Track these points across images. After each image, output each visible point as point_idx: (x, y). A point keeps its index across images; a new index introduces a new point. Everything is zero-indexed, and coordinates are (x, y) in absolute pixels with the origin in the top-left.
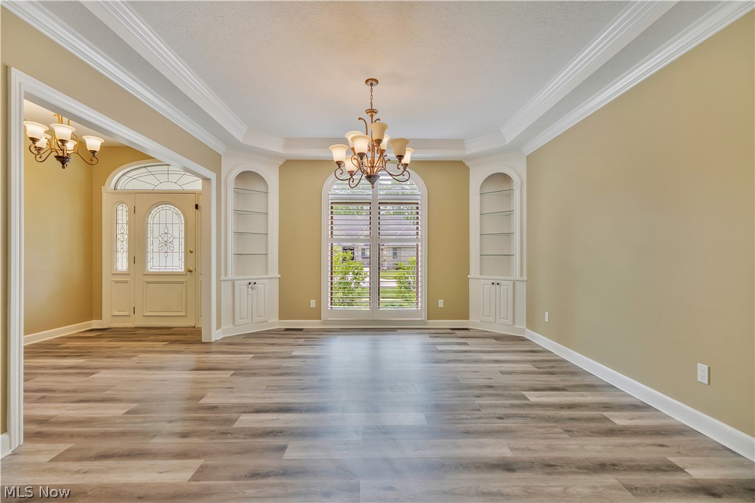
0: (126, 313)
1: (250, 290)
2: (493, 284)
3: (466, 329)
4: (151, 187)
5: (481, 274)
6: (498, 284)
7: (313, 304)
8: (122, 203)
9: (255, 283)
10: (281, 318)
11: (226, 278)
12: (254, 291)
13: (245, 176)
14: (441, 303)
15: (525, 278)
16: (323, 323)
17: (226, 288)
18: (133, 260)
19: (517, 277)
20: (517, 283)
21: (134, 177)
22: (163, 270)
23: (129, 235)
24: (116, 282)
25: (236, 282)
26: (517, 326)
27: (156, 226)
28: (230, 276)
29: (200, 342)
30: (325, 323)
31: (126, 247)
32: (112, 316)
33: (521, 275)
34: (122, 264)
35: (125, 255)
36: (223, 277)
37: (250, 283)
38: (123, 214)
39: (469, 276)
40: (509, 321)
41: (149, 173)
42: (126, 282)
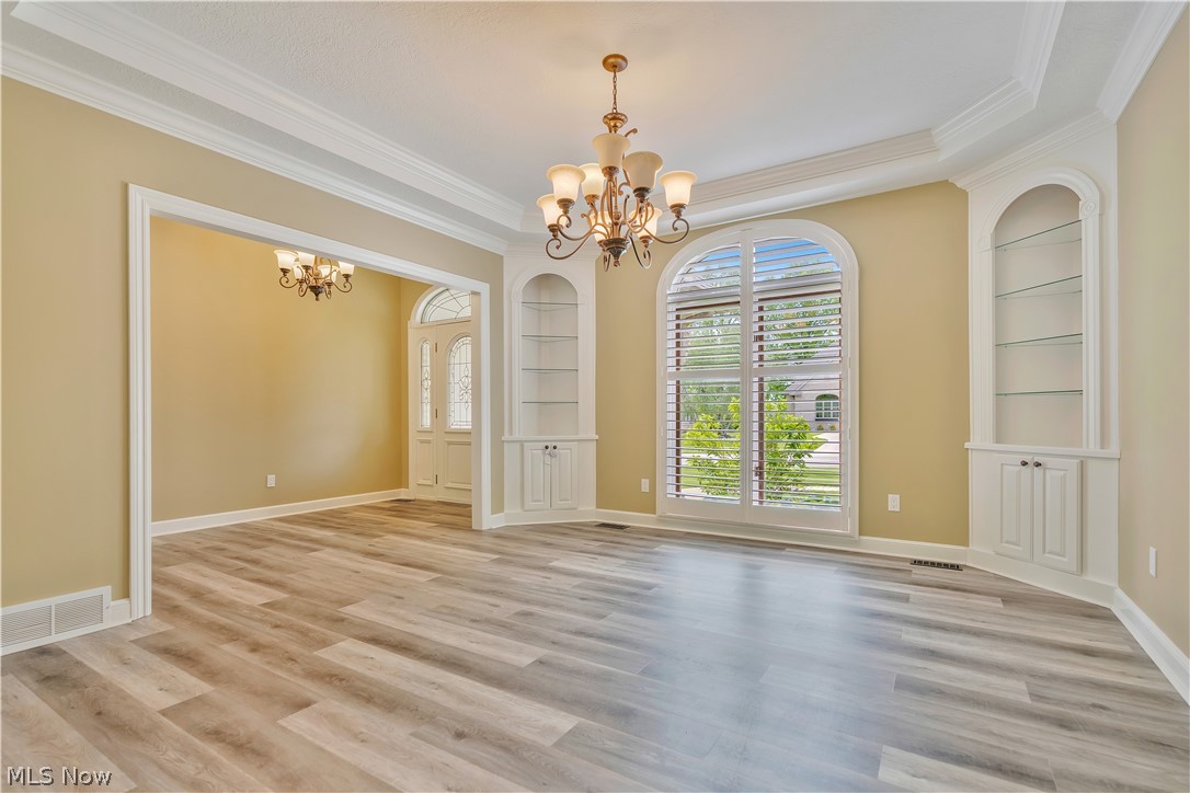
0: (429, 482)
1: (548, 458)
2: (1024, 464)
3: (953, 567)
4: (453, 315)
5: (998, 441)
6: (1038, 465)
7: (645, 485)
8: (427, 340)
9: (555, 448)
10: (599, 506)
11: (512, 438)
12: (554, 459)
13: (544, 281)
14: (893, 503)
15: (1114, 449)
16: (656, 521)
17: (510, 453)
18: (436, 414)
19: (1091, 446)
20: (1091, 466)
21: (438, 305)
22: (464, 427)
23: (432, 381)
24: (421, 441)
25: (525, 444)
26: (1090, 577)
27: (457, 368)
28: (517, 436)
29: (469, 529)
30: (662, 520)
31: (429, 396)
32: (418, 485)
33: (1104, 442)
35: (429, 407)
36: (506, 437)
37: (547, 447)
38: (427, 354)
39: (967, 445)
40: (1070, 560)
41: (452, 298)
42: (429, 442)
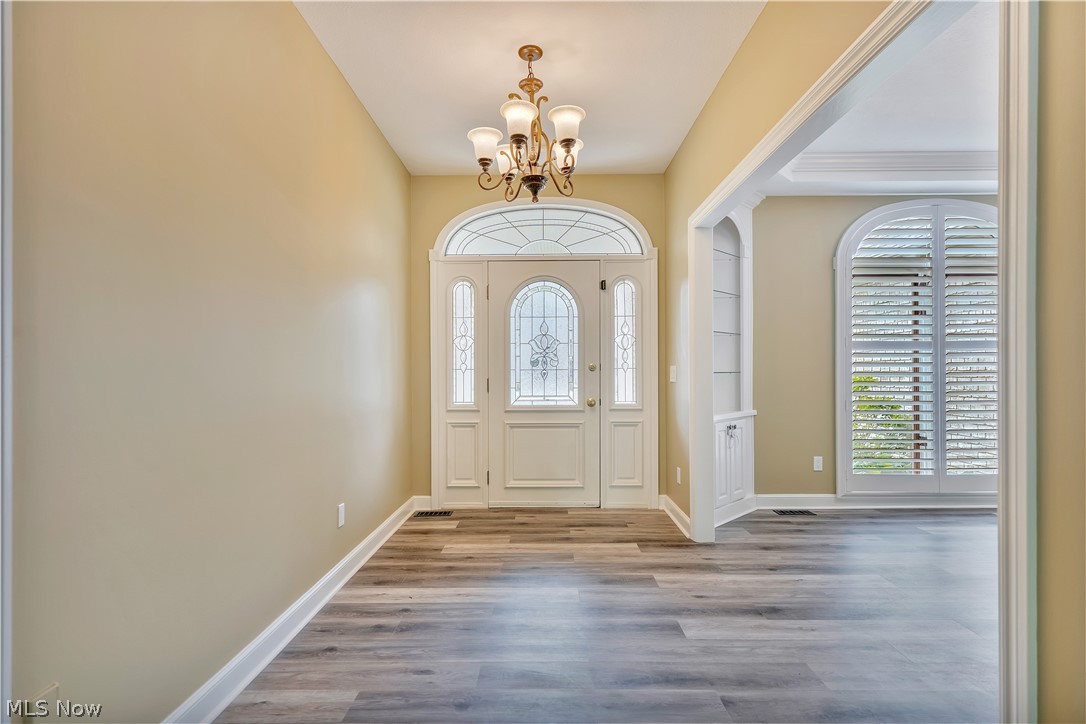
0: (472, 483)
1: (730, 439)
4: (512, 250)
7: (818, 463)
8: (465, 278)
10: (758, 490)
12: (733, 441)
16: (838, 501)
18: (485, 385)
21: (481, 232)
22: (540, 403)
23: (476, 341)
24: (455, 426)
27: (525, 323)
31: (470, 362)
32: (448, 488)
34: (464, 391)
35: (470, 377)
38: (464, 298)
41: (509, 225)
42: (473, 425)
